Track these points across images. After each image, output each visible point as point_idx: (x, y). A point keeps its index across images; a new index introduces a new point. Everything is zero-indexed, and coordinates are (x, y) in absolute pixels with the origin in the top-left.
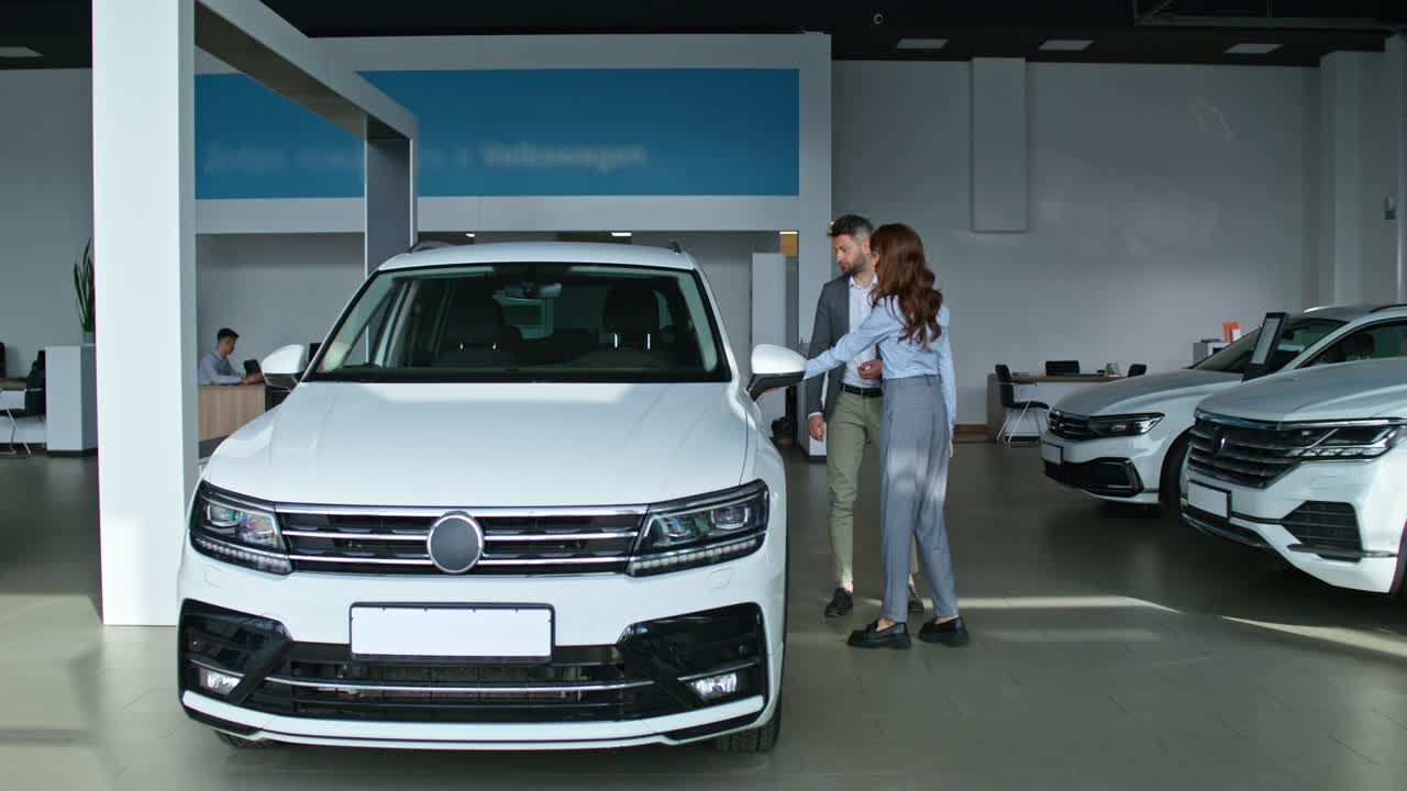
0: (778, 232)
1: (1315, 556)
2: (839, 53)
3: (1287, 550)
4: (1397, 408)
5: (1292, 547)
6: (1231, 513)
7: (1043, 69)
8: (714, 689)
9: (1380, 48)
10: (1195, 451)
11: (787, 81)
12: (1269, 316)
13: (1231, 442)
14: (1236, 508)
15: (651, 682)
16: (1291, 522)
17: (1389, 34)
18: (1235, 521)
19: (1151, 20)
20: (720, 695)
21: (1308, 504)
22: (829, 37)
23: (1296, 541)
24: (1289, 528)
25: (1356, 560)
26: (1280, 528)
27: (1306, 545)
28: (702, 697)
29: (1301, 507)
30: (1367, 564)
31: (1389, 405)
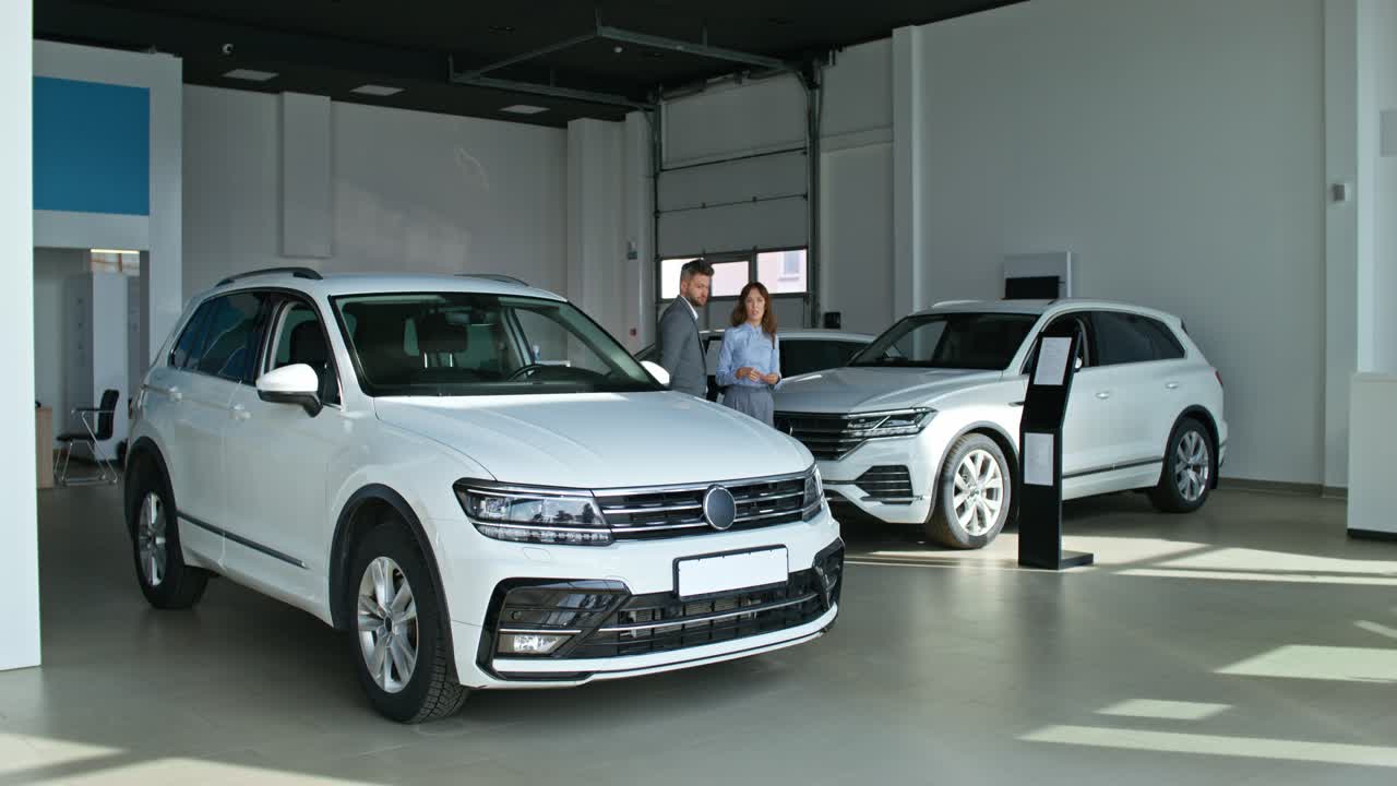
0: (89, 250)
1: (879, 503)
2: (189, 77)
3: (861, 502)
4: (929, 399)
5: (864, 499)
9: (622, 119)
11: (136, 101)
13: (797, 430)
16: (864, 481)
17: (629, 109)
19: (467, 78)
21: (874, 469)
22: (180, 60)
23: (866, 494)
24: (859, 485)
25: (909, 502)
26: (853, 486)
27: (874, 496)
29: (869, 471)
30: (915, 503)
31: (918, 399)
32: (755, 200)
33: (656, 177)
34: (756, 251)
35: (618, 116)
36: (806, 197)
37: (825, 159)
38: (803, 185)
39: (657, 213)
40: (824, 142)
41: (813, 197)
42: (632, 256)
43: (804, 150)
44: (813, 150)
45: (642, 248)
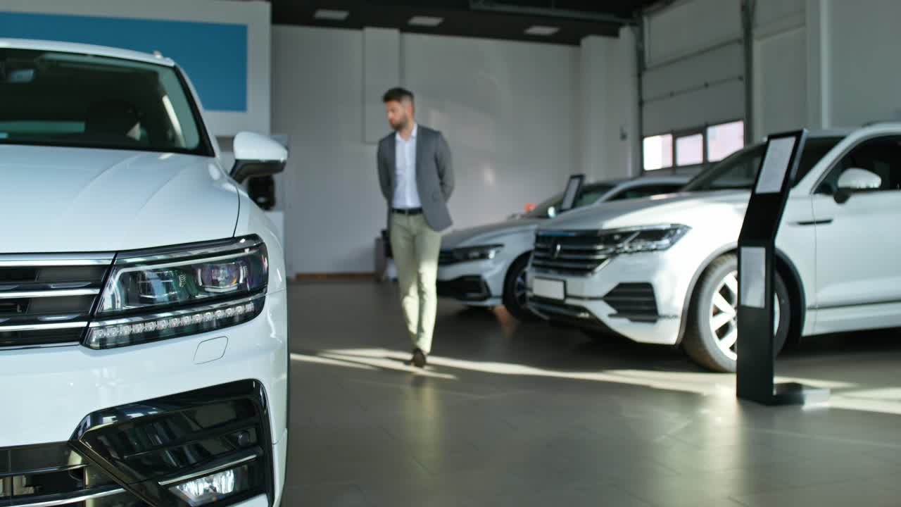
1: (626, 321)
3: (607, 318)
5: (611, 316)
6: (566, 296)
7: (412, 38)
8: (206, 491)
9: (615, 34)
10: (536, 258)
12: (573, 177)
13: (563, 248)
14: (570, 292)
15: (121, 490)
16: (610, 298)
17: (621, 25)
18: (569, 301)
20: (214, 499)
21: (621, 286)
23: (613, 311)
24: (608, 303)
25: (654, 321)
26: (601, 303)
27: (620, 313)
28: (190, 503)
29: (616, 288)
30: (662, 323)
32: (707, 85)
33: (640, 75)
34: (707, 126)
35: (613, 32)
36: (741, 78)
37: (758, 47)
38: (740, 70)
39: (641, 103)
40: (756, 32)
41: (748, 78)
42: (624, 137)
43: (739, 41)
44: (747, 40)
45: (631, 130)
